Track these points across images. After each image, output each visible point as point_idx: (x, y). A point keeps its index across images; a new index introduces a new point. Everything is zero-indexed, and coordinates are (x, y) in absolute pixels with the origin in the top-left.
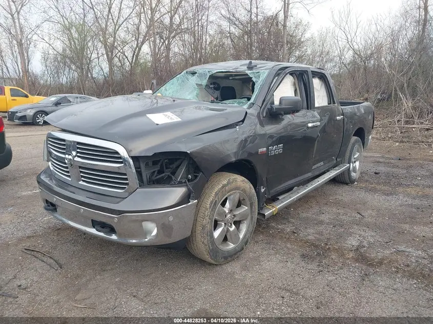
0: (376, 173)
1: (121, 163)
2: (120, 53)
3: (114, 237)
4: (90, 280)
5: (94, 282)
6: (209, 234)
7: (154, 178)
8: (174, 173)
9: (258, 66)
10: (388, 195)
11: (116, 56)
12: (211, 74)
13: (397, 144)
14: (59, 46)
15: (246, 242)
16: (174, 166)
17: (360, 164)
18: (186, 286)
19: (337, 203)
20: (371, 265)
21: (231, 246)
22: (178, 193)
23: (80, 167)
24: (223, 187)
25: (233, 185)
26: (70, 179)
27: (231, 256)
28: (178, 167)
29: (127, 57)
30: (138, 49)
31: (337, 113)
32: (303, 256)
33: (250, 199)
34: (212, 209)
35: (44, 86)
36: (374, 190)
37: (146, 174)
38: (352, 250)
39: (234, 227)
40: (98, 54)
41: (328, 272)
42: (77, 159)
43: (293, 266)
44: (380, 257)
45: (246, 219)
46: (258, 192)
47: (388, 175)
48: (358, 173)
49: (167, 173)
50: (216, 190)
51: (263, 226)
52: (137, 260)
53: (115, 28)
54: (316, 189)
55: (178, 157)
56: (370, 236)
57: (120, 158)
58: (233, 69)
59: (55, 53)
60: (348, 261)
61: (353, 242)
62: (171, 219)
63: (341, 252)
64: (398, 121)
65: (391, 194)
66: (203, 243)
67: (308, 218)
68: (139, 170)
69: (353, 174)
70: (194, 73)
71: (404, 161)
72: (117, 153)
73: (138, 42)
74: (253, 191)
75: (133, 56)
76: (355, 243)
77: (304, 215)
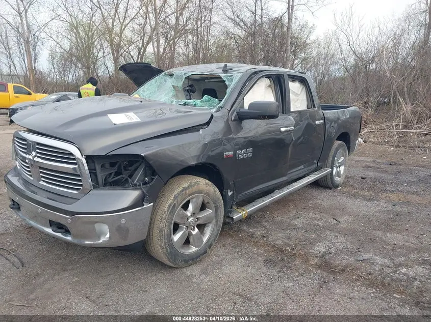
0: (362, 178)
1: (75, 164)
2: (125, 53)
3: (69, 238)
4: (47, 280)
5: (51, 281)
6: (166, 237)
7: (110, 180)
8: (131, 176)
9: (233, 69)
10: (369, 200)
11: (121, 55)
12: (186, 76)
13: (392, 149)
14: (66, 44)
15: (210, 245)
16: (132, 168)
17: (345, 169)
18: (141, 288)
19: (315, 208)
20: (333, 272)
21: (193, 249)
22: (132, 195)
23: (40, 168)
24: (183, 191)
25: (195, 189)
26: (32, 179)
27: (193, 259)
28: (136, 170)
29: (132, 57)
30: (143, 49)
31: (317, 118)
32: (266, 261)
33: (215, 202)
34: (170, 213)
35: (50, 84)
36: (356, 196)
37: (101, 176)
38: (317, 257)
39: (197, 230)
40: (104, 52)
41: (288, 278)
42: (36, 159)
43: (253, 271)
44: (344, 264)
45: (210, 223)
46: (224, 196)
47: (375, 180)
48: (343, 177)
49: (125, 175)
50: (176, 192)
51: (235, 229)
52: (100, 261)
53: (121, 28)
54: (291, 194)
55: (137, 160)
56: (340, 242)
57: (74, 159)
58: (208, 72)
59: (62, 51)
60: (310, 268)
61: (321, 248)
62: (123, 221)
63: (306, 259)
64: (396, 125)
65: (373, 200)
66: (160, 246)
67: (281, 222)
68: (95, 171)
69: (337, 179)
70: (171, 75)
71: (395, 167)
72: (71, 154)
73: (143, 42)
74: (218, 194)
75: (138, 56)
76: (323, 249)
77: (279, 219)
